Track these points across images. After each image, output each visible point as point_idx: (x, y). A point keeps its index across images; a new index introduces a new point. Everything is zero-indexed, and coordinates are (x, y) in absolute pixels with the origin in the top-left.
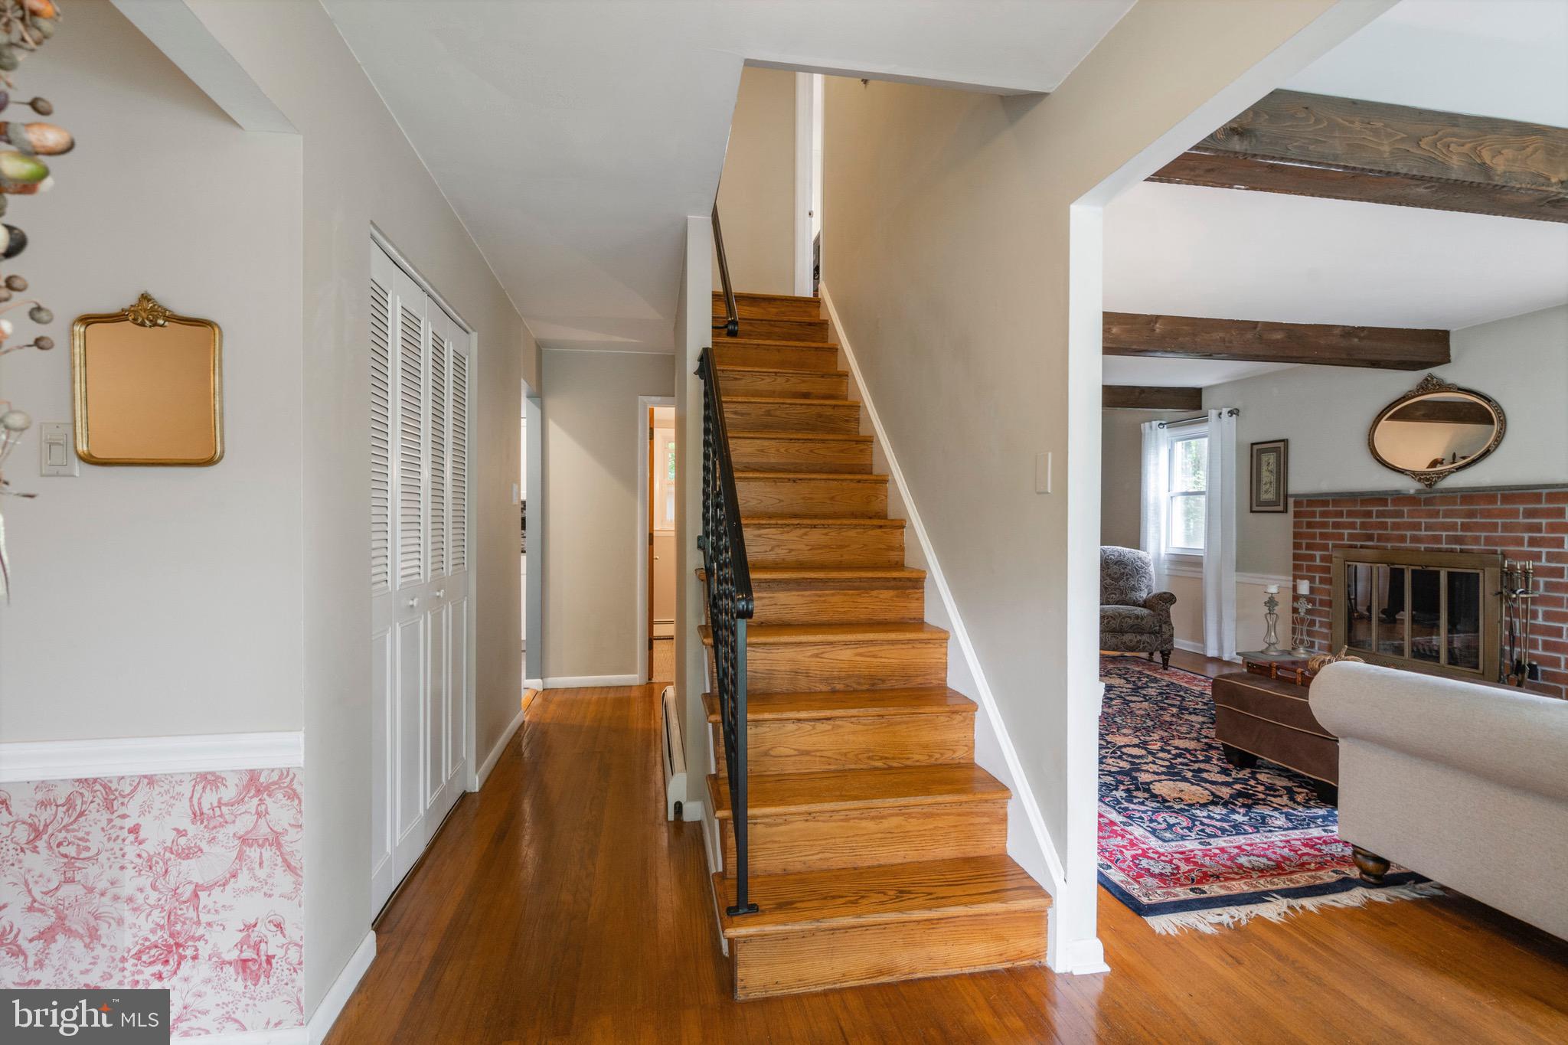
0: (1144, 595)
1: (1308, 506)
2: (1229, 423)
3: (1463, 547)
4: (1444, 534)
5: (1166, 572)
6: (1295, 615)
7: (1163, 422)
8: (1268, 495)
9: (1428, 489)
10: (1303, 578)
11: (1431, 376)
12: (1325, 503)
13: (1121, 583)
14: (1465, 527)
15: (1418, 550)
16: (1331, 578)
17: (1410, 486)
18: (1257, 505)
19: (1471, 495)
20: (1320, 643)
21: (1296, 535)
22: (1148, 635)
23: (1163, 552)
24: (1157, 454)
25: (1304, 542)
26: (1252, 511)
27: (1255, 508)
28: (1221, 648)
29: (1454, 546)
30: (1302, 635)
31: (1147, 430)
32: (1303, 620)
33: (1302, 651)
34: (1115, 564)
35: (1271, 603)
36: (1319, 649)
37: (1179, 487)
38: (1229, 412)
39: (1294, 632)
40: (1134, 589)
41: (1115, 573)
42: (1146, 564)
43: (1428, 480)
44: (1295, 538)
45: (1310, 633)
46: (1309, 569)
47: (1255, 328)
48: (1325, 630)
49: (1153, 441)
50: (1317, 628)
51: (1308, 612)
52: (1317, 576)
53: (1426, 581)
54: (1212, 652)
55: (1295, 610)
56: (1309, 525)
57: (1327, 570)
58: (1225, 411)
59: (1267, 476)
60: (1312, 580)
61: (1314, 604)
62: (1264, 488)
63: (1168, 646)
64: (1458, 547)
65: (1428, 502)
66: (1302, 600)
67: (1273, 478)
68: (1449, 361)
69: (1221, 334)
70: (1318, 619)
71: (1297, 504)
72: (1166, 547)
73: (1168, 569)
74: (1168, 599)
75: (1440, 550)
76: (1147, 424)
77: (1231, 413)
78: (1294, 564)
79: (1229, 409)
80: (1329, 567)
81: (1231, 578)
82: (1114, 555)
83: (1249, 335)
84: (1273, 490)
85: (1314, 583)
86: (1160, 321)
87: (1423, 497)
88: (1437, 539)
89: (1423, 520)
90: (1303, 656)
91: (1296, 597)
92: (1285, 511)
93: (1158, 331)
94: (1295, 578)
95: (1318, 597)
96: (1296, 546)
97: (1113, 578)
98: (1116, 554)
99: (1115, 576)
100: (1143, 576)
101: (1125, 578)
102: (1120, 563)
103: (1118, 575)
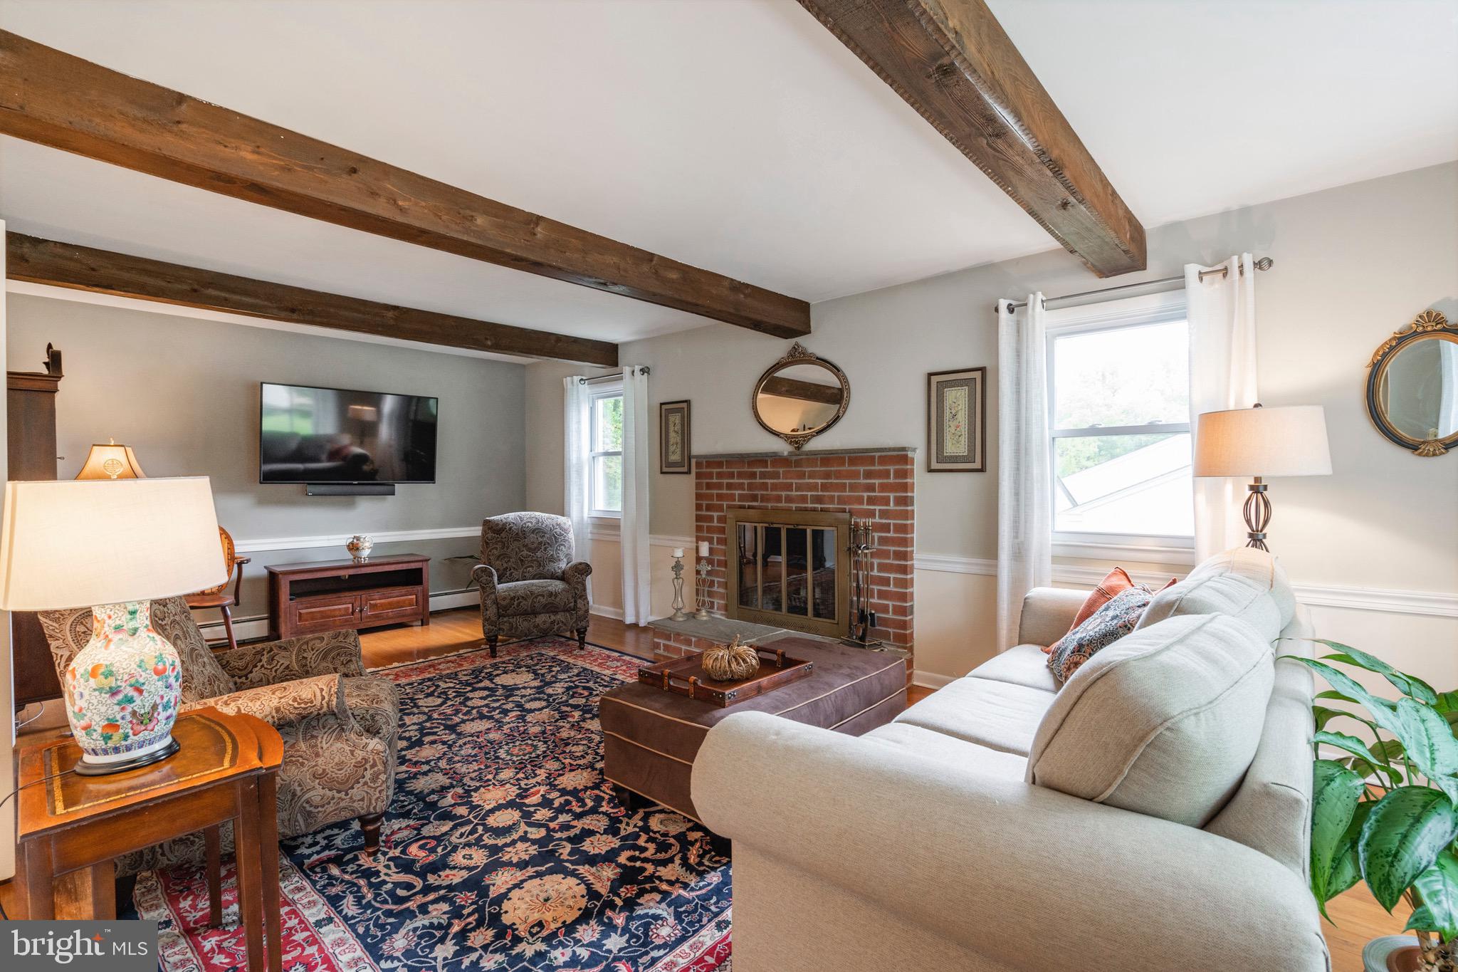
0: (563, 565)
1: (707, 467)
2: (641, 381)
3: (822, 506)
4: (809, 493)
5: (589, 536)
6: (699, 577)
7: (584, 378)
8: (675, 457)
9: (797, 452)
10: (704, 539)
11: (797, 344)
12: (720, 464)
13: (539, 554)
14: (825, 487)
15: (789, 510)
16: (726, 539)
17: (783, 448)
18: (667, 467)
19: (829, 457)
20: (718, 603)
21: (698, 496)
22: (563, 613)
23: (586, 515)
24: (579, 411)
25: (704, 503)
26: (662, 473)
27: (665, 470)
28: (637, 614)
29: (816, 506)
30: (703, 596)
31: (569, 386)
32: (704, 581)
33: (704, 614)
34: (533, 533)
35: (677, 567)
36: (718, 609)
37: (600, 448)
38: (641, 370)
39: (697, 594)
40: (553, 559)
41: (533, 543)
42: (565, 530)
43: (797, 443)
44: (697, 499)
45: (710, 594)
46: (709, 529)
47: (651, 261)
48: (722, 590)
49: (575, 397)
50: (715, 589)
51: (709, 573)
52: (715, 536)
53: (796, 537)
54: (629, 619)
55: (698, 572)
56: (709, 486)
57: (722, 530)
58: (637, 368)
59: (674, 438)
60: (710, 540)
61: (713, 566)
62: (672, 448)
63: (583, 624)
64: (819, 506)
65: (798, 463)
66: (703, 562)
67: (679, 439)
68: (810, 332)
69: (616, 260)
70: (716, 579)
71: (699, 465)
72: (590, 509)
73: (591, 533)
74: (583, 570)
75: (806, 509)
76: (569, 379)
77: (643, 371)
78: (697, 526)
79: (641, 367)
80: (724, 528)
81: (645, 540)
82: (532, 523)
83: (645, 268)
84: (678, 451)
85: (713, 544)
86: (542, 224)
87: (794, 458)
88: (803, 499)
89: (794, 481)
90: (705, 618)
91: (699, 559)
92: (689, 472)
93: (539, 236)
94: (698, 539)
95: (716, 558)
96: (698, 507)
97: (529, 548)
98: (534, 521)
99: (533, 546)
100: (562, 545)
101: (543, 548)
102: (538, 531)
103: (535, 545)
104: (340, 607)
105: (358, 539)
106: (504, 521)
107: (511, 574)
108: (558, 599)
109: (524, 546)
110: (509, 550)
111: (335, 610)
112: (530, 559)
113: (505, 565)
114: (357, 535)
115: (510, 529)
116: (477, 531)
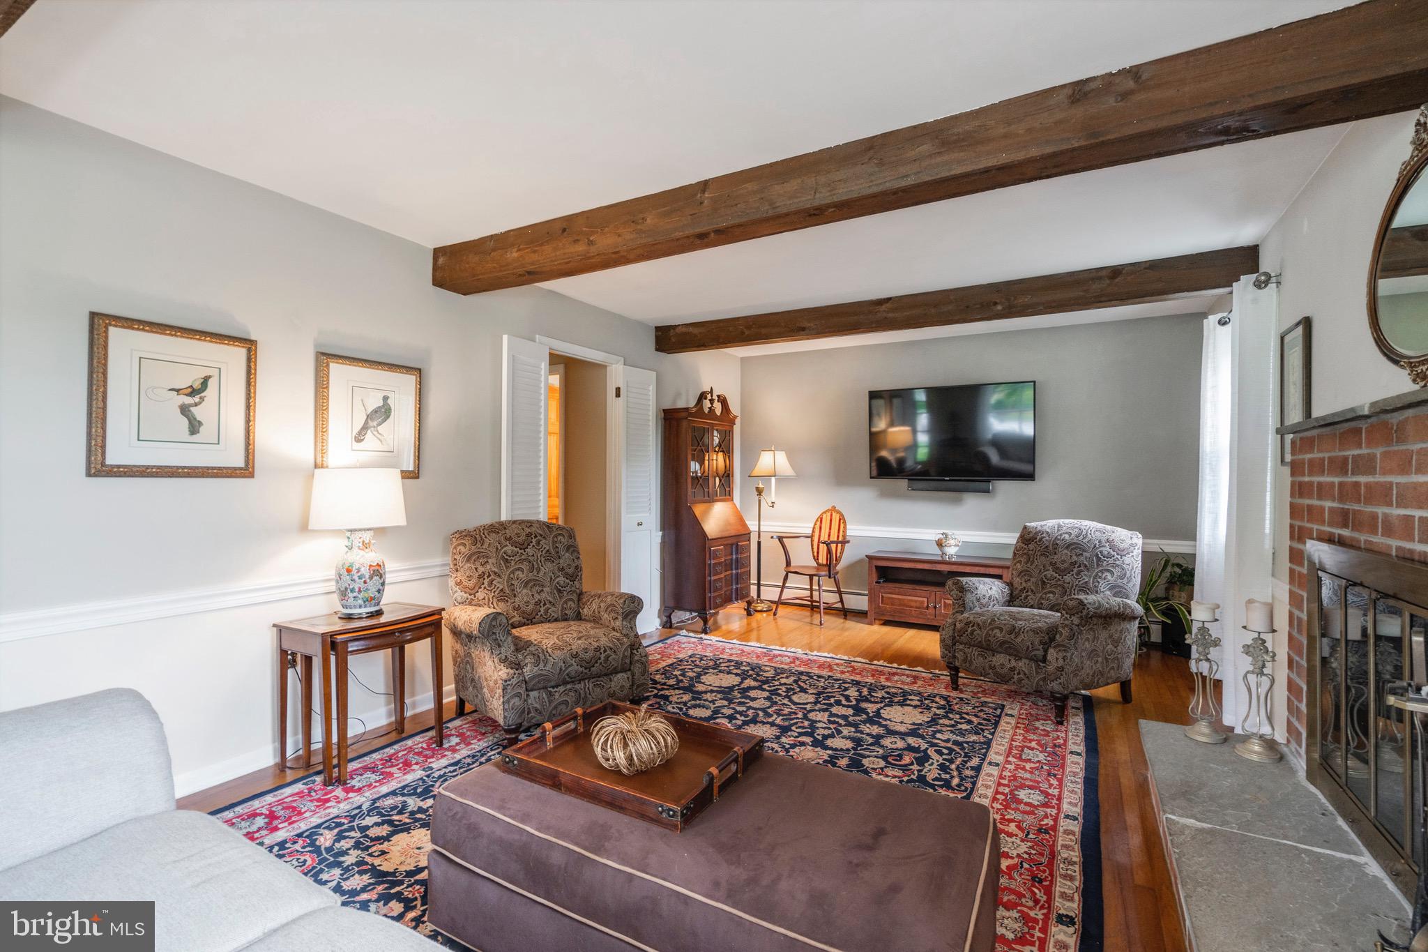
1: (1300, 451)
10: (1294, 598)
13: (1068, 578)
34: (1067, 548)
41: (1063, 562)
43: (1424, 377)
44: (1292, 516)
62: (1291, 417)
70: (1301, 685)
78: (1290, 569)
82: (1070, 534)
87: (1396, 420)
88: (1408, 528)
94: (1291, 597)
97: (1057, 568)
98: (1074, 532)
99: (1062, 566)
100: (1108, 571)
101: (1075, 570)
102: (1075, 546)
103: (1066, 565)
104: (916, 598)
105: (946, 535)
106: (1039, 528)
107: (1026, 597)
108: (1019, 640)
109: (1051, 564)
110: (1033, 567)
111: (912, 601)
112: (1053, 582)
113: (1024, 584)
114: (945, 531)
115: (1041, 540)
116: (1011, 538)
